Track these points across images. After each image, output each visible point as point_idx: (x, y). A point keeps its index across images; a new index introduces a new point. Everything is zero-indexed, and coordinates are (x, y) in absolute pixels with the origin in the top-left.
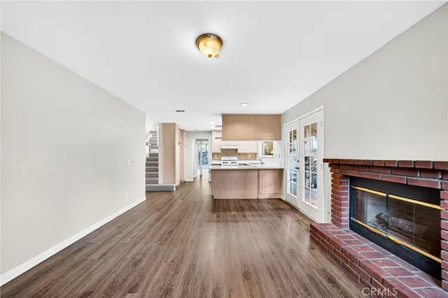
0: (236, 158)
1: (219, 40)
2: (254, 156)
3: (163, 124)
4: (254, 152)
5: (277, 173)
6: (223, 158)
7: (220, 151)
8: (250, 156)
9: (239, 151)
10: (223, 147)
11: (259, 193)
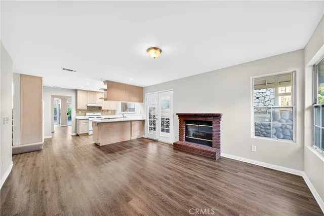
0: (99, 114)
1: (161, 51)
2: (114, 112)
3: (21, 75)
4: (114, 109)
5: (141, 122)
6: (88, 114)
7: (86, 108)
8: (110, 112)
9: (103, 108)
10: (89, 105)
11: (131, 136)
